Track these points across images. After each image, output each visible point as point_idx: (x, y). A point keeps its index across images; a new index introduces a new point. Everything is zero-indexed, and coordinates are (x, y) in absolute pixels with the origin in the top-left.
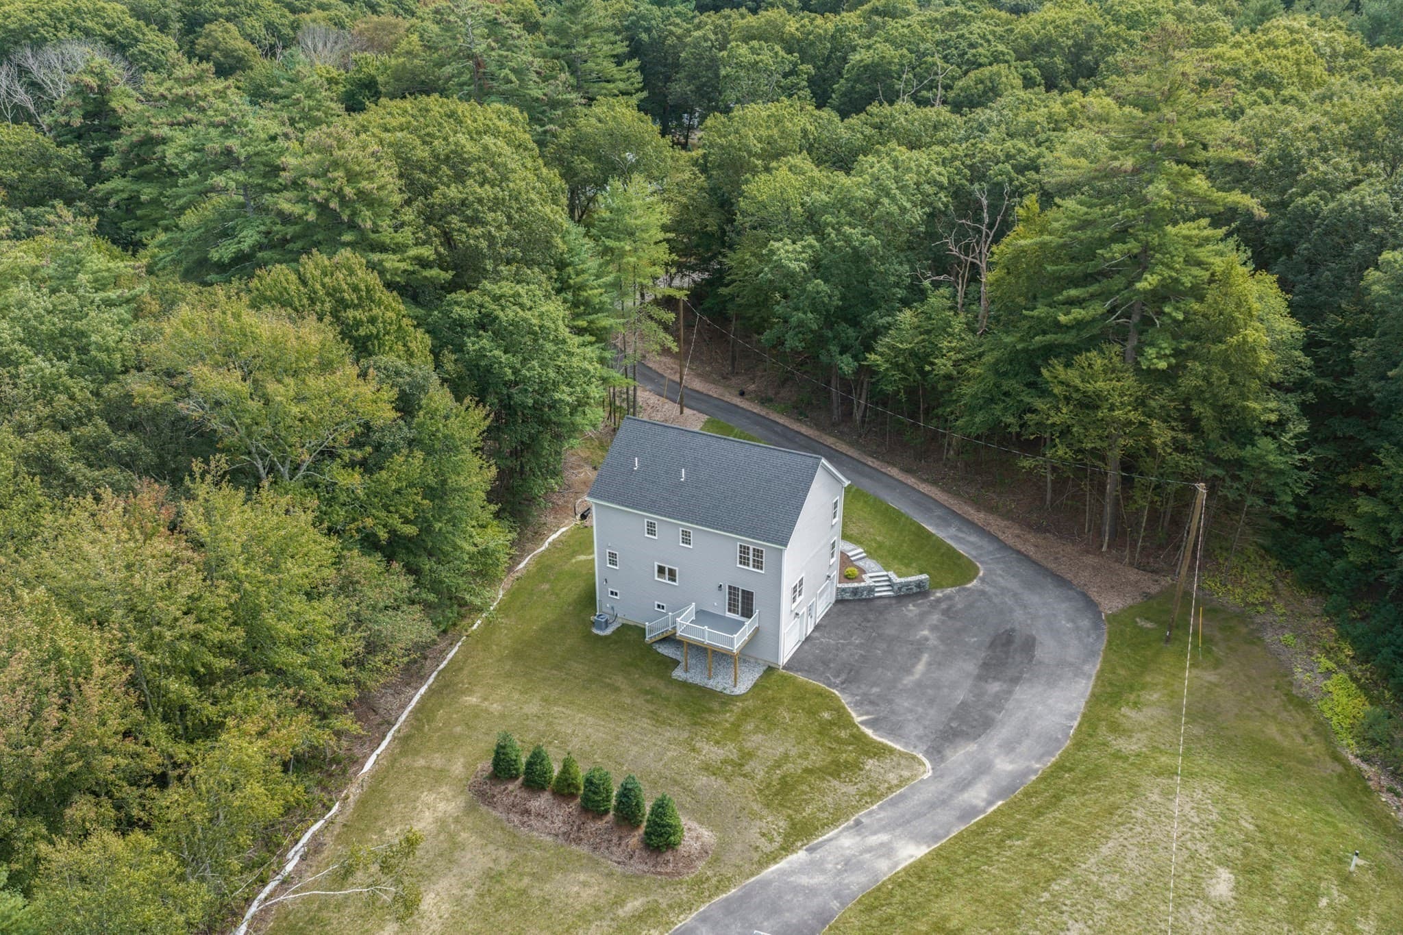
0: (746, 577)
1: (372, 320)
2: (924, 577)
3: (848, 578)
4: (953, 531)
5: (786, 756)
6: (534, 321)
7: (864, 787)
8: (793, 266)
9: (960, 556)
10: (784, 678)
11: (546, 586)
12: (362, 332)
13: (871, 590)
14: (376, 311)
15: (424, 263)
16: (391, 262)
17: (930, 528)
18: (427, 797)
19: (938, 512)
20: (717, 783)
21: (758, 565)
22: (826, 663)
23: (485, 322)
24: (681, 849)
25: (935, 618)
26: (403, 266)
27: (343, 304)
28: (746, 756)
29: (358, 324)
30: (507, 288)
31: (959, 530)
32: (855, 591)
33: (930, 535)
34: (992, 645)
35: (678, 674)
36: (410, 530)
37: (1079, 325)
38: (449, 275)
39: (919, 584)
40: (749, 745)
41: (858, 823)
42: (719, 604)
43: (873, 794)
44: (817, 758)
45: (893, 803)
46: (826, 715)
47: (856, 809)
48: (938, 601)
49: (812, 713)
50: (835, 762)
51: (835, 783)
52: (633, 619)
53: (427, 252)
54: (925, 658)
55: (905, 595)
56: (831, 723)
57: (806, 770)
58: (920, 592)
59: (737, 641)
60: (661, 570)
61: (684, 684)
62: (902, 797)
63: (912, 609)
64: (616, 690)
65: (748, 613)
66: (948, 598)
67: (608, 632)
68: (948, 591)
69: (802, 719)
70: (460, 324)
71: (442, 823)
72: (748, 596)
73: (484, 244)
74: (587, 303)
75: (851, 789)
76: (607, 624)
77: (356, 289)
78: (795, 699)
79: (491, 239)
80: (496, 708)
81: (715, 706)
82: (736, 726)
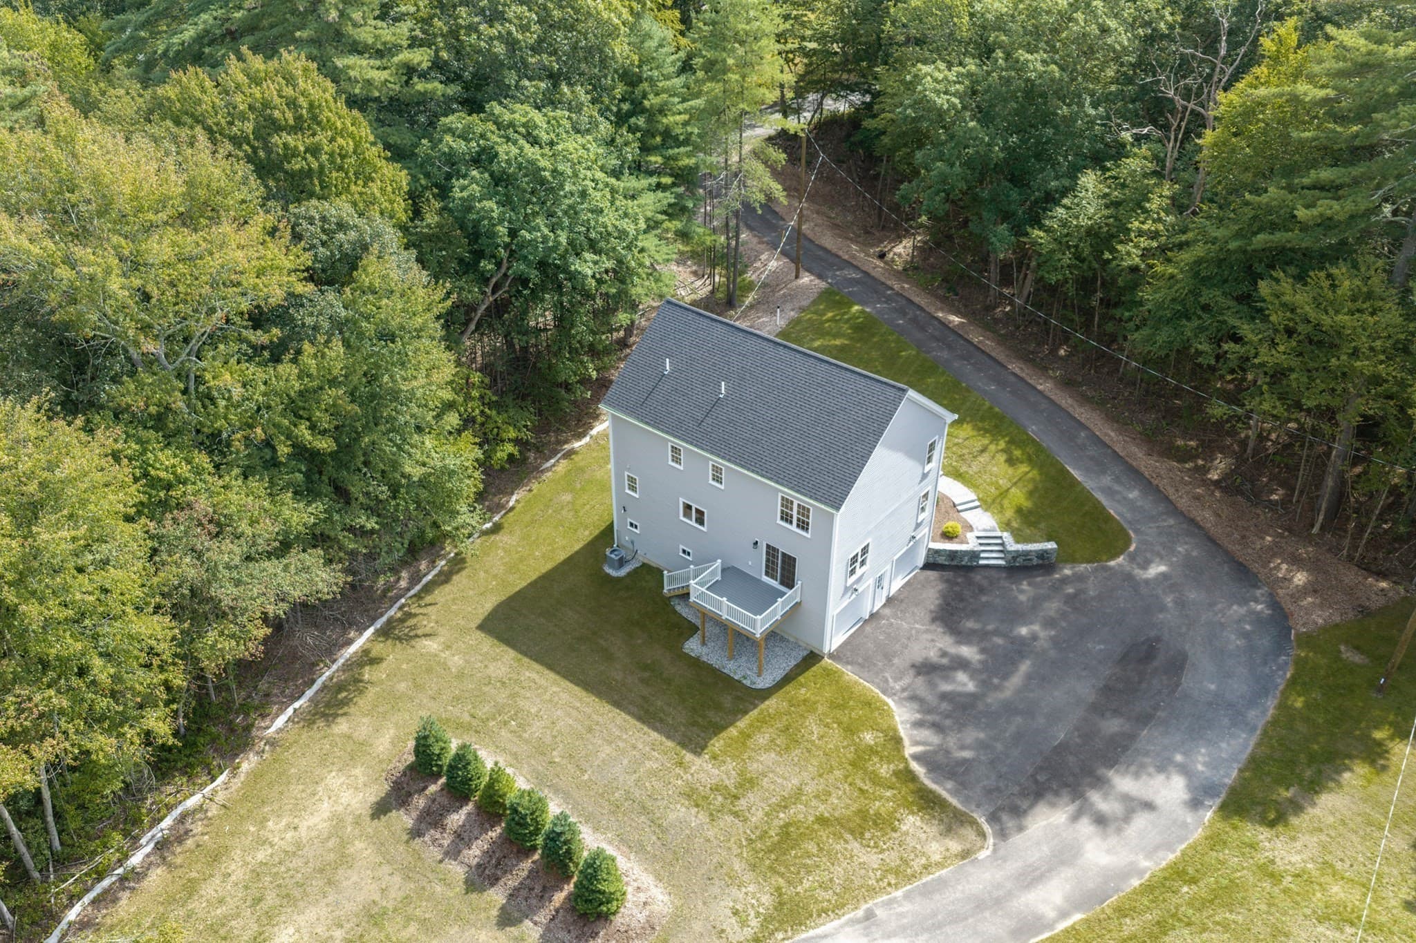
0: (789, 538)
1: (314, 151)
2: (1051, 545)
3: (948, 536)
4: (1107, 480)
5: (799, 793)
6: (543, 163)
7: (892, 858)
8: (941, 101)
9: (1108, 518)
10: (828, 673)
11: (567, 497)
12: (297, 165)
13: (974, 555)
14: (322, 138)
15: (410, 71)
16: (361, 68)
17: (1075, 473)
18: (334, 780)
19: (1092, 451)
20: (696, 818)
21: (803, 525)
22: (888, 657)
23: (483, 158)
24: (618, 920)
25: (1053, 607)
26: (379, 76)
27: (269, 126)
28: (748, 783)
29: (290, 153)
30: (521, 113)
31: (1117, 480)
32: (953, 555)
33: (1074, 483)
34: (1124, 659)
35: (693, 646)
36: (325, 444)
37: (1327, 224)
38: (453, 90)
39: (1042, 555)
40: (754, 767)
41: (869, 915)
42: (755, 565)
43: (901, 873)
44: (840, 803)
45: (926, 891)
46: (869, 737)
47: (873, 891)
48: (1065, 581)
49: (850, 730)
50: (863, 814)
51: (854, 845)
52: (654, 561)
53: (420, 57)
54: (1025, 667)
55: (1019, 567)
56: (872, 751)
57: (822, 821)
58: (1040, 565)
59: (759, 624)
60: (688, 507)
61: (696, 663)
62: (942, 883)
63: (1024, 591)
64: (609, 657)
65: (788, 582)
66: (1079, 578)
67: (623, 572)
68: (1082, 567)
69: (835, 737)
70: (451, 159)
71: (338, 821)
72: (789, 562)
73: (499, 49)
74: (667, 134)
75: (873, 859)
76: (622, 562)
77: (292, 104)
78: (834, 706)
79: (511, 43)
80: (456, 661)
81: (727, 701)
82: (746, 736)
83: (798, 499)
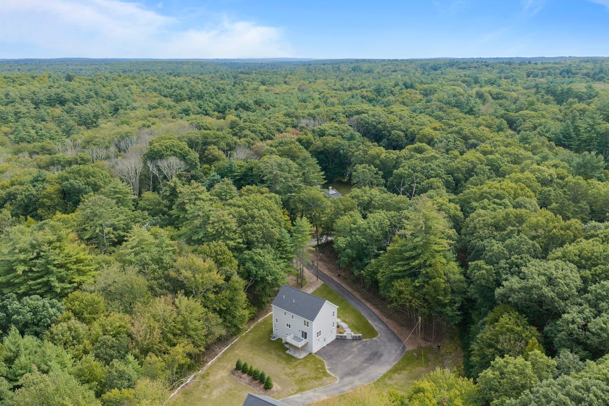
0: (305, 329)
1: (224, 258)
2: (361, 335)
3: (340, 333)
4: (376, 323)
5: (305, 374)
6: (262, 260)
7: (321, 383)
8: (341, 245)
9: (375, 330)
10: (313, 356)
11: (263, 326)
12: (221, 261)
13: (345, 337)
14: (225, 256)
15: (239, 243)
16: (231, 243)
17: (370, 322)
18: (221, 372)
19: (375, 318)
20: (286, 377)
21: (308, 326)
22: (325, 354)
23: (252, 259)
24: (272, 389)
25: (360, 346)
26: (234, 244)
27: (217, 254)
28: (296, 372)
29: (220, 259)
30: (259, 250)
31: (378, 323)
32: (341, 336)
33: (369, 323)
34: (371, 355)
35: (288, 352)
36: (224, 308)
37: (400, 271)
38: (245, 246)
39: (359, 337)
40: (297, 370)
41: (315, 390)
42: (300, 335)
43: (321, 385)
44: (313, 375)
45: (325, 387)
46: (319, 366)
47: (316, 387)
48: (363, 342)
49: (316, 365)
50: (316, 377)
51: (314, 381)
52: (281, 337)
53: (240, 241)
54: (352, 356)
55: (355, 339)
56: (320, 368)
57: (309, 378)
58: (359, 338)
59: (300, 345)
60: (287, 325)
61: (288, 355)
62: (329, 386)
63: (355, 343)
64: (271, 354)
65: (306, 338)
66: (366, 341)
67: (275, 339)
68: (367, 339)
69: (313, 366)
70: (245, 259)
71: (222, 378)
72: (306, 333)
73: (255, 239)
74: (286, 251)
75: (317, 383)
76: (274, 337)
77: (221, 251)
78: (314, 361)
79: (257, 238)
80: (242, 354)
81: (293, 360)
82: (296, 366)
83: (307, 320)
